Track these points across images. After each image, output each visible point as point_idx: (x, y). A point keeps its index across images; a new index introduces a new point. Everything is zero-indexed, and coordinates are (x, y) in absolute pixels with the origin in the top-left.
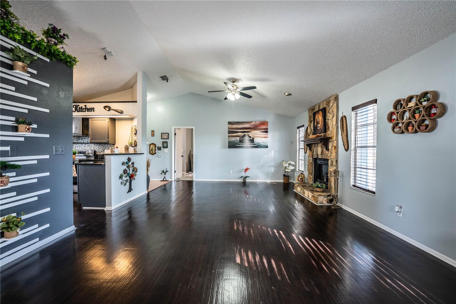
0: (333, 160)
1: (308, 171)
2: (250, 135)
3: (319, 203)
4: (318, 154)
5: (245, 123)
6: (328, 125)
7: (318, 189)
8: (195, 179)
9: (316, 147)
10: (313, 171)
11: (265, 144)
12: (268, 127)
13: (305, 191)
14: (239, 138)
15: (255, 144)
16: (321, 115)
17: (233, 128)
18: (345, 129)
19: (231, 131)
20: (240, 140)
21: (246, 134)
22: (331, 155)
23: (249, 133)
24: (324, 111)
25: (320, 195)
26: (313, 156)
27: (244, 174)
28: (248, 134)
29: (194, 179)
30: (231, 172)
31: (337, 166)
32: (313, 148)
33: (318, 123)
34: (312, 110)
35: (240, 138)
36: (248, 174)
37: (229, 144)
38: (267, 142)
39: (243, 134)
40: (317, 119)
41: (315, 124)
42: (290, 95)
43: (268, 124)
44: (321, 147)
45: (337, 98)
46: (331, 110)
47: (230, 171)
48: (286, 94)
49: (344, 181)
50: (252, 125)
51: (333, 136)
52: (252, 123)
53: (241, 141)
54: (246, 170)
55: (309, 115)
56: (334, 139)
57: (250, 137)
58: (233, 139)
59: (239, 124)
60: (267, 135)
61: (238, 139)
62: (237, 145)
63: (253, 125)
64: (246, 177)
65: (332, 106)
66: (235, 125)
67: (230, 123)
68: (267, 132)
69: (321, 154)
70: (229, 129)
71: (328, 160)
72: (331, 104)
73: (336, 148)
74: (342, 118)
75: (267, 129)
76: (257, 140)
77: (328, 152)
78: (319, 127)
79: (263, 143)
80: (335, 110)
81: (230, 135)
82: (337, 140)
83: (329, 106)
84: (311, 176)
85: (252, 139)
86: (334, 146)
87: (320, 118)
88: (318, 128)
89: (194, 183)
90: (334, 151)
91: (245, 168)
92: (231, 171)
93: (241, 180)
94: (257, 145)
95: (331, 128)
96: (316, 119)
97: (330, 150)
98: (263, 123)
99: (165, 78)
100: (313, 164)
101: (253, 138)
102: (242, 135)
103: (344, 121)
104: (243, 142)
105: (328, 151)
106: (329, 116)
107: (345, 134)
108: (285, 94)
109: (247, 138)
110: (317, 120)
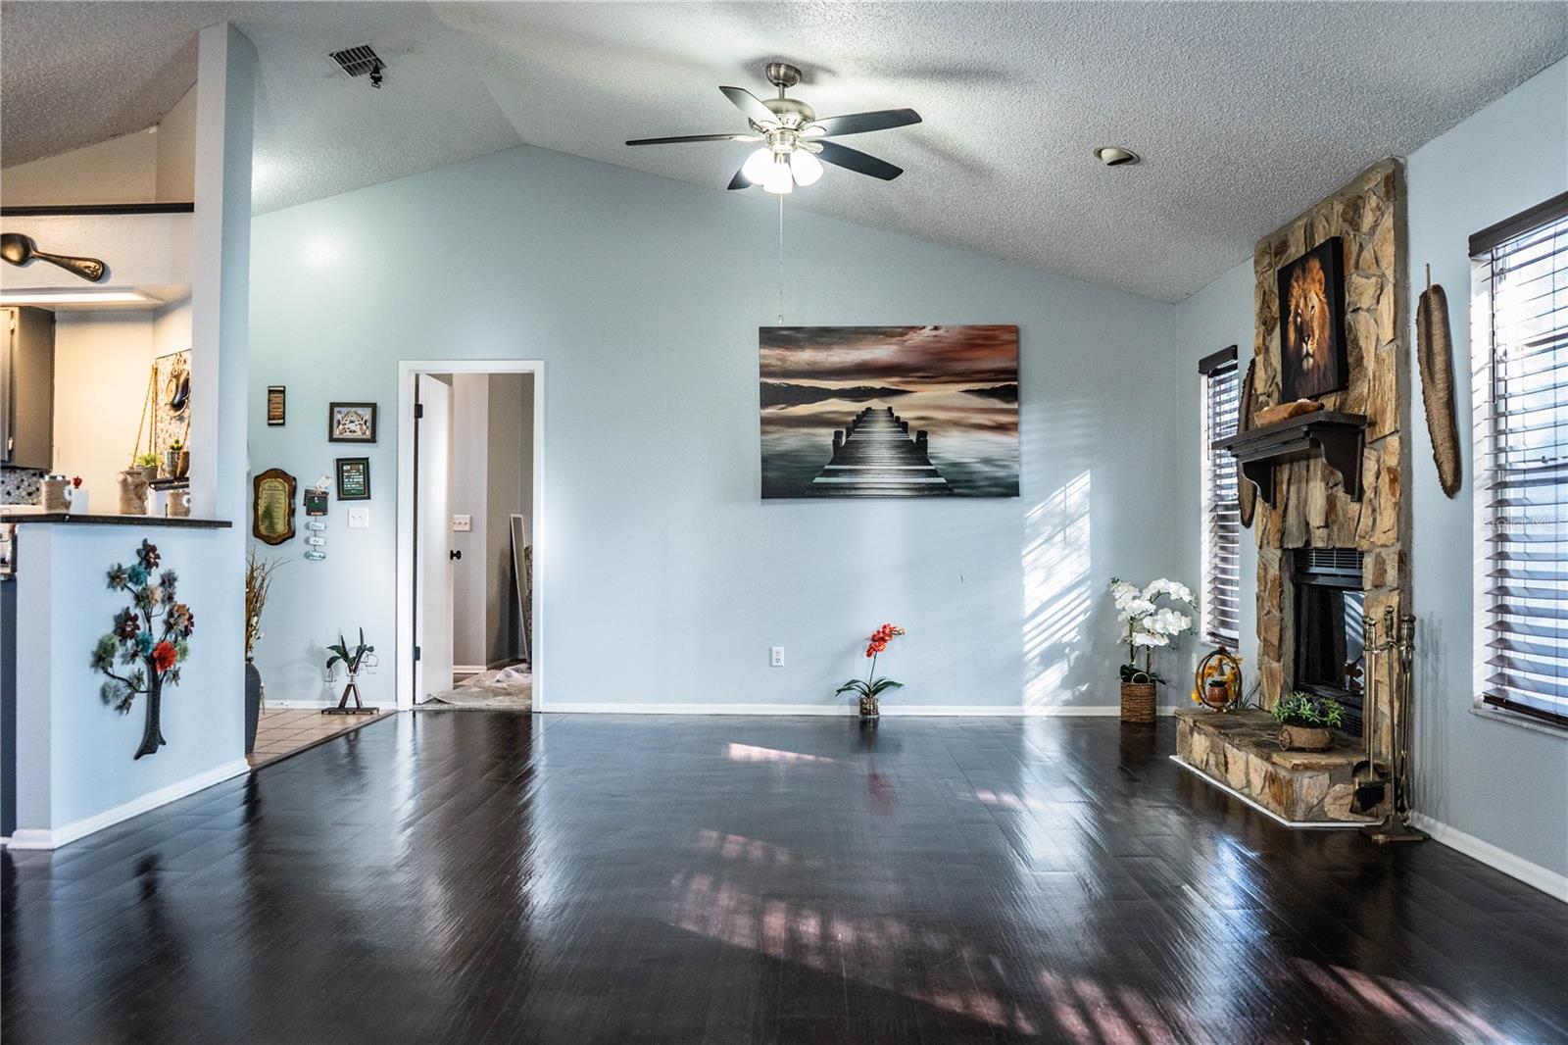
0: (1384, 553)
1: (1259, 633)
2: (904, 415)
3: (1300, 814)
4: (1307, 524)
5: (874, 338)
6: (1356, 341)
7: (1301, 736)
8: (546, 700)
9: (1300, 482)
10: (1290, 634)
11: (1001, 473)
12: (1017, 359)
13: (1232, 752)
14: (833, 431)
15: (934, 473)
16: (1320, 281)
17: (794, 367)
18: (1439, 362)
19: (779, 387)
20: (836, 443)
21: (876, 404)
22: (1374, 526)
23: (895, 402)
24: (1334, 259)
25: (1307, 767)
26: (1281, 541)
27: (863, 670)
28: (890, 409)
29: (540, 703)
30: (780, 652)
31: (1405, 588)
32: (1285, 487)
33: (1303, 334)
34: (1276, 255)
35: (838, 435)
36: (888, 664)
37: (763, 470)
38: (1016, 459)
39: (858, 407)
40: (1297, 306)
41: (1292, 336)
42: (1126, 159)
43: (1017, 342)
44: (1323, 479)
45: (1395, 185)
46: (1367, 255)
47: (774, 649)
48: (1108, 155)
49: (1441, 676)
50: (914, 349)
51: (1384, 411)
52: (916, 339)
53: (847, 453)
54: (880, 639)
55: (1260, 285)
56: (1388, 425)
57: (903, 426)
58: (792, 440)
59: (827, 346)
60: (1015, 412)
61: (825, 436)
62: (818, 480)
63: (923, 350)
64: (880, 687)
65: (1374, 228)
66: (803, 348)
67: (770, 337)
68: (1011, 394)
69: (1326, 526)
70: (763, 374)
71: (1362, 554)
72: (1367, 221)
73: (1401, 478)
74: (1424, 297)
75: (1013, 373)
76: (947, 447)
77: (1356, 506)
78: (1308, 354)
79: (987, 461)
80: (1388, 252)
81: (771, 411)
82: (1404, 433)
83: (1356, 227)
84: (1275, 665)
85: (913, 437)
86: (1390, 470)
87: (1312, 300)
88: (1305, 365)
89: (539, 727)
90: (1387, 502)
91: (874, 627)
92: (782, 649)
93: (845, 708)
94: (950, 477)
95: (1370, 363)
96: (1292, 308)
97: (1369, 494)
98: (986, 338)
99: (360, 61)
100: (1289, 587)
101: (922, 434)
102: (850, 413)
103: (1436, 316)
104: (860, 461)
105: (1360, 500)
106: (1362, 288)
107: (1442, 394)
108: (1099, 153)
109: (881, 432)
110: (1297, 314)
